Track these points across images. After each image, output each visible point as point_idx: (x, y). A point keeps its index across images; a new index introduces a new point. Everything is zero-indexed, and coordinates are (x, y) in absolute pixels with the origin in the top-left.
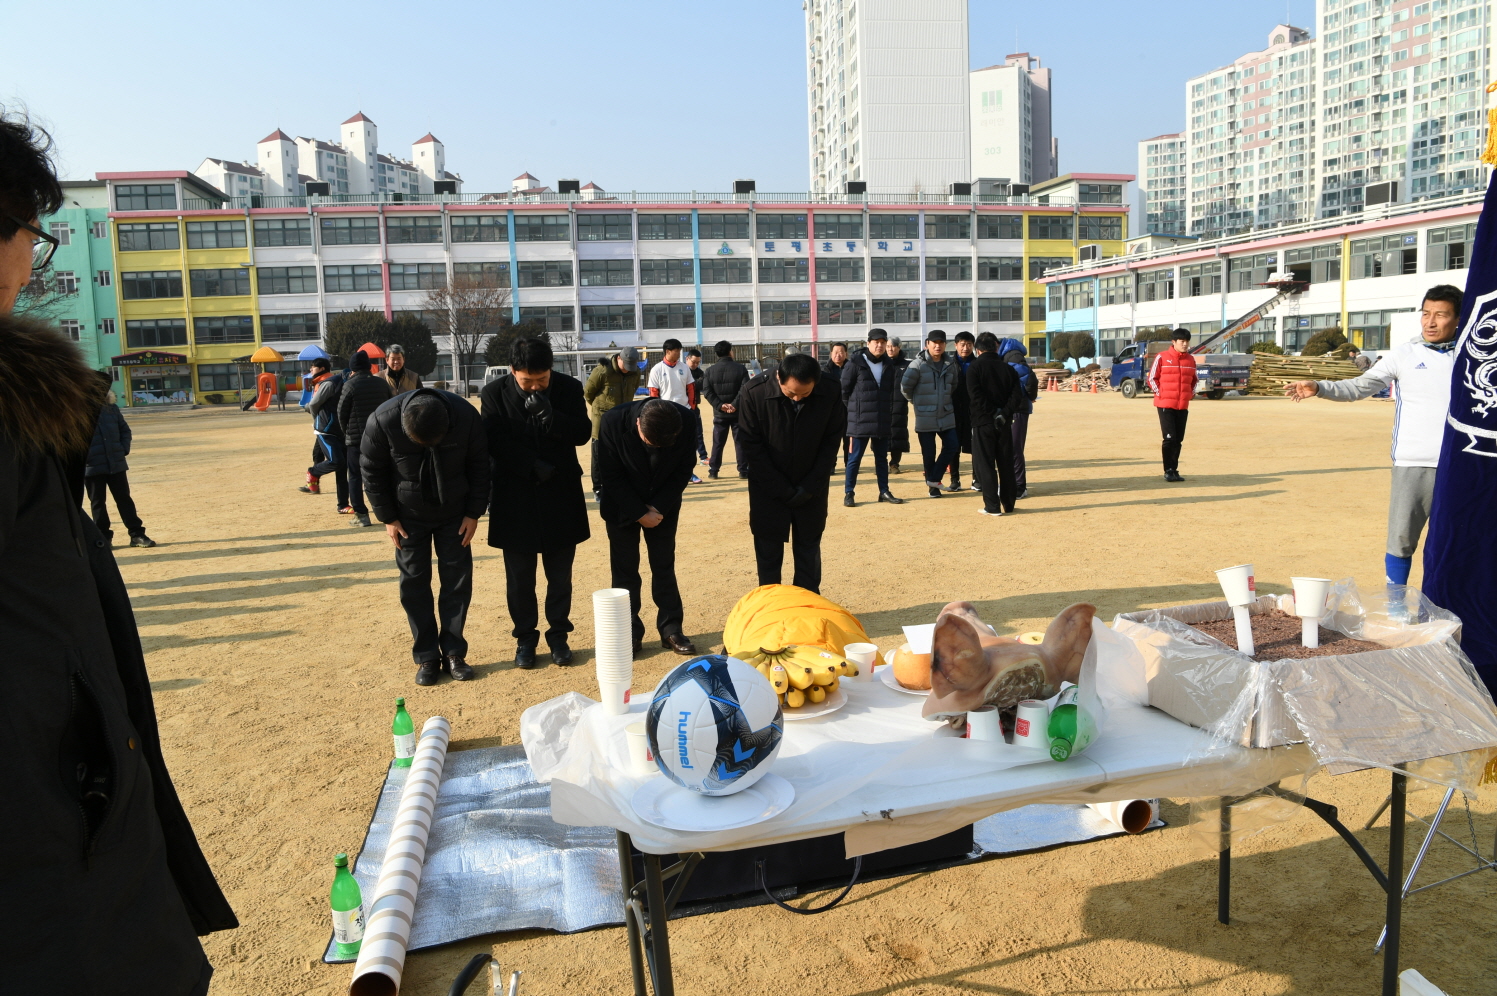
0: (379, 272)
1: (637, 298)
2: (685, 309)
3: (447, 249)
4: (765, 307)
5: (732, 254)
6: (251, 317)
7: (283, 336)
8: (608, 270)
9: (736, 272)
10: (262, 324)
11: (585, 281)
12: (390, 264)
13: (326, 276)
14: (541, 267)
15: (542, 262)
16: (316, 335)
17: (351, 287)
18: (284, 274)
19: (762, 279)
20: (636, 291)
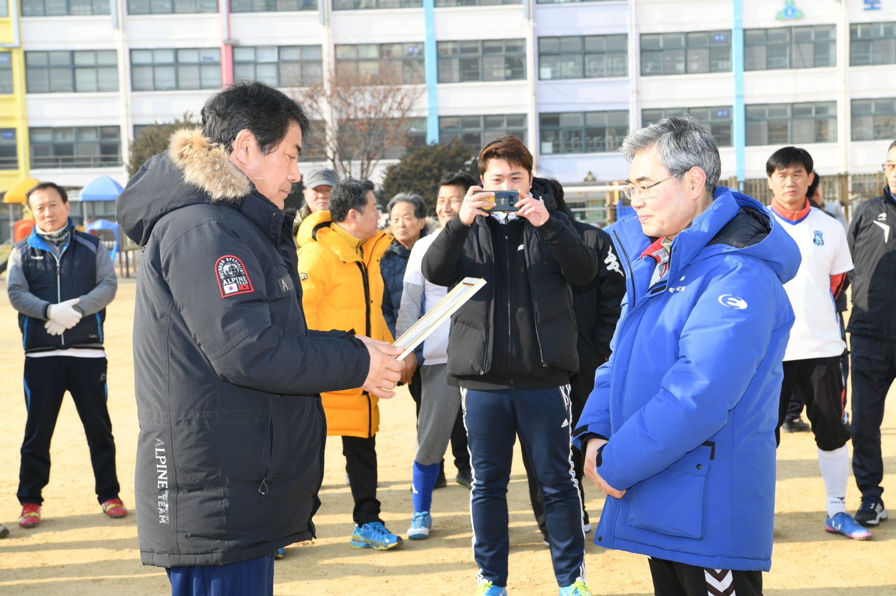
0: (216, 58)
1: (632, 99)
2: (714, 115)
3: (326, 21)
4: (858, 109)
5: (800, 18)
6: (13, 131)
7: (64, 160)
8: (585, 53)
9: (808, 49)
10: (31, 142)
11: (546, 72)
12: (234, 47)
13: (133, 66)
14: (475, 50)
15: (476, 41)
16: (116, 159)
17: (173, 84)
18: (67, 61)
19: (856, 60)
20: (632, 86)
